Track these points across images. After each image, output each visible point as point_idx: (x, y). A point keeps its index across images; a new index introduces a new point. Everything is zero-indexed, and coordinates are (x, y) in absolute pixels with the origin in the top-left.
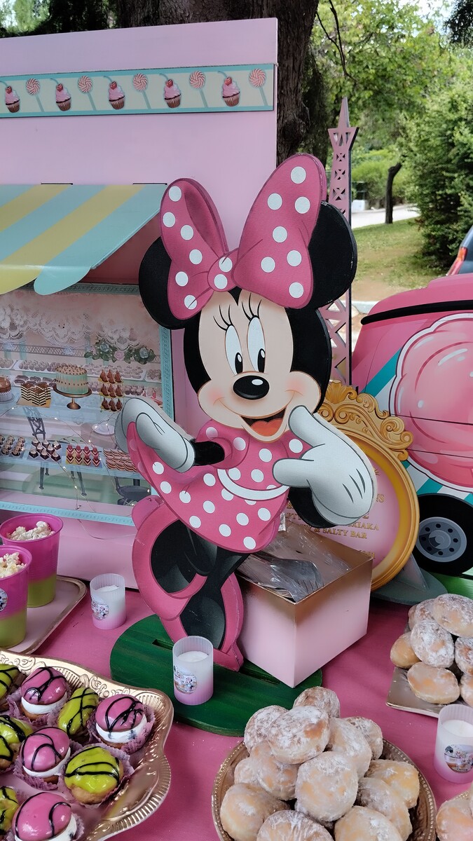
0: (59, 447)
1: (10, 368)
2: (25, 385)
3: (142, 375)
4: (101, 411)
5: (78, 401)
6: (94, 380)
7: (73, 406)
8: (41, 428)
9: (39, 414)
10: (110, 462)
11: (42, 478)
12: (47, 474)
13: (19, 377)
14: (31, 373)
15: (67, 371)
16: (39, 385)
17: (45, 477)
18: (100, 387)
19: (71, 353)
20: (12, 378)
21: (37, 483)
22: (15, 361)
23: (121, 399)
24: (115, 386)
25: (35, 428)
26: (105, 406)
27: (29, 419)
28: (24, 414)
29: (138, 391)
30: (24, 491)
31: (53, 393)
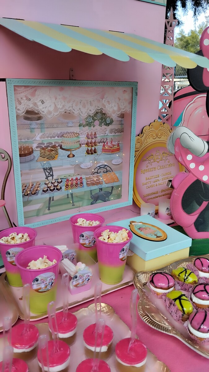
0: (61, 181)
1: (34, 139)
2: (43, 149)
3: (107, 132)
4: (86, 156)
5: (74, 153)
6: (83, 139)
7: (71, 156)
8: (51, 173)
9: (50, 165)
10: (88, 183)
11: (49, 203)
12: (53, 200)
13: (39, 144)
14: (46, 141)
15: (69, 136)
16: (52, 147)
17: (52, 202)
18: (86, 142)
19: (71, 125)
20: (34, 146)
21: (46, 207)
22: (37, 134)
23: (96, 147)
24: (93, 141)
25: (47, 174)
26: (88, 152)
27: (44, 169)
28: (41, 167)
29: (105, 141)
30: (37, 215)
31: (60, 151)
